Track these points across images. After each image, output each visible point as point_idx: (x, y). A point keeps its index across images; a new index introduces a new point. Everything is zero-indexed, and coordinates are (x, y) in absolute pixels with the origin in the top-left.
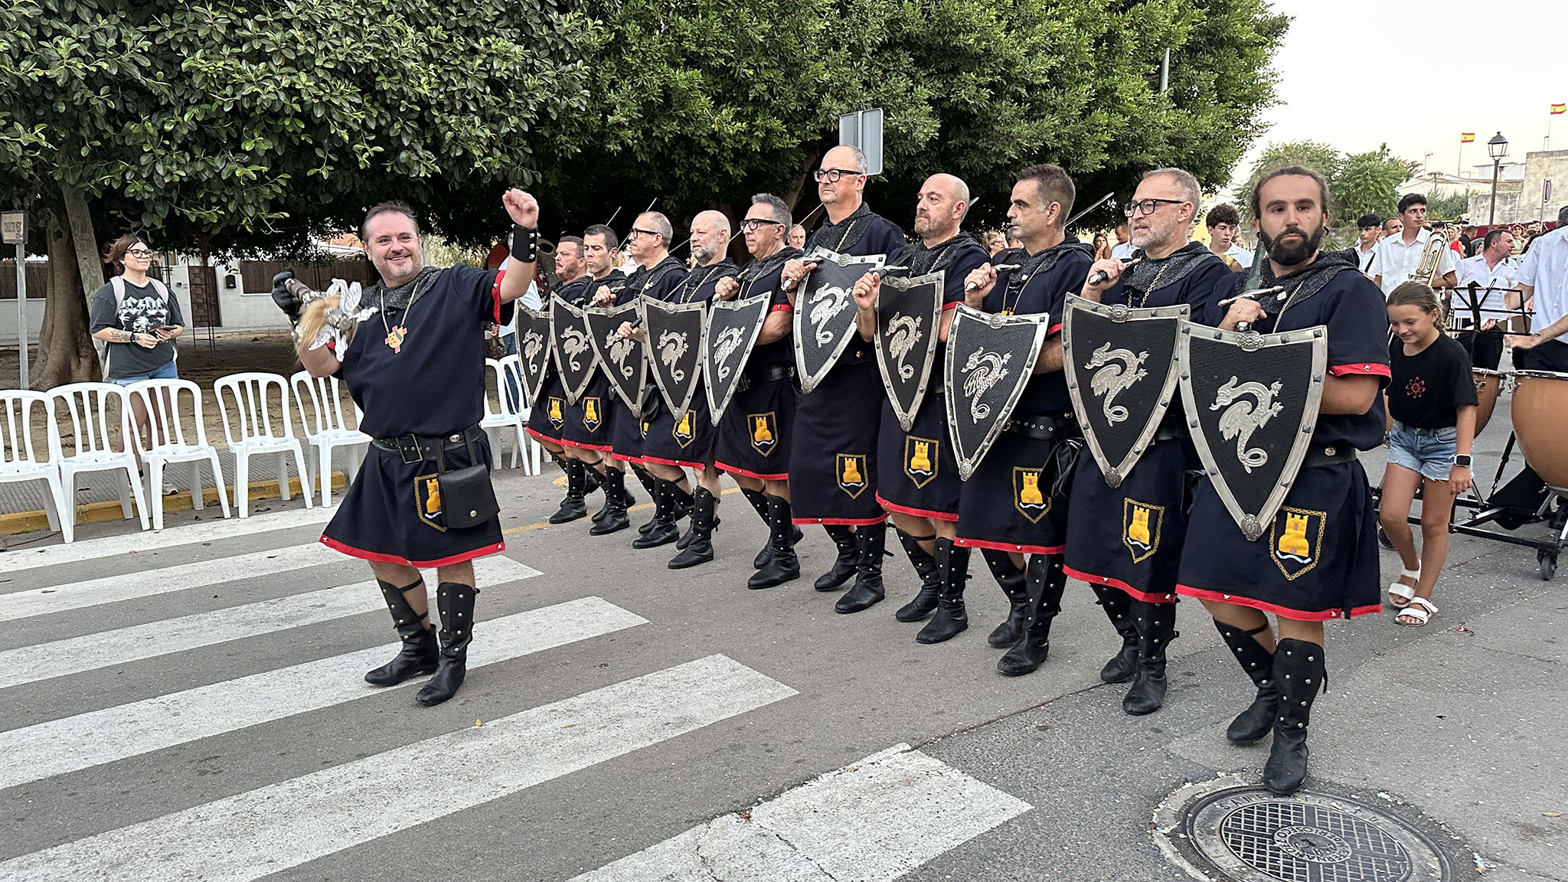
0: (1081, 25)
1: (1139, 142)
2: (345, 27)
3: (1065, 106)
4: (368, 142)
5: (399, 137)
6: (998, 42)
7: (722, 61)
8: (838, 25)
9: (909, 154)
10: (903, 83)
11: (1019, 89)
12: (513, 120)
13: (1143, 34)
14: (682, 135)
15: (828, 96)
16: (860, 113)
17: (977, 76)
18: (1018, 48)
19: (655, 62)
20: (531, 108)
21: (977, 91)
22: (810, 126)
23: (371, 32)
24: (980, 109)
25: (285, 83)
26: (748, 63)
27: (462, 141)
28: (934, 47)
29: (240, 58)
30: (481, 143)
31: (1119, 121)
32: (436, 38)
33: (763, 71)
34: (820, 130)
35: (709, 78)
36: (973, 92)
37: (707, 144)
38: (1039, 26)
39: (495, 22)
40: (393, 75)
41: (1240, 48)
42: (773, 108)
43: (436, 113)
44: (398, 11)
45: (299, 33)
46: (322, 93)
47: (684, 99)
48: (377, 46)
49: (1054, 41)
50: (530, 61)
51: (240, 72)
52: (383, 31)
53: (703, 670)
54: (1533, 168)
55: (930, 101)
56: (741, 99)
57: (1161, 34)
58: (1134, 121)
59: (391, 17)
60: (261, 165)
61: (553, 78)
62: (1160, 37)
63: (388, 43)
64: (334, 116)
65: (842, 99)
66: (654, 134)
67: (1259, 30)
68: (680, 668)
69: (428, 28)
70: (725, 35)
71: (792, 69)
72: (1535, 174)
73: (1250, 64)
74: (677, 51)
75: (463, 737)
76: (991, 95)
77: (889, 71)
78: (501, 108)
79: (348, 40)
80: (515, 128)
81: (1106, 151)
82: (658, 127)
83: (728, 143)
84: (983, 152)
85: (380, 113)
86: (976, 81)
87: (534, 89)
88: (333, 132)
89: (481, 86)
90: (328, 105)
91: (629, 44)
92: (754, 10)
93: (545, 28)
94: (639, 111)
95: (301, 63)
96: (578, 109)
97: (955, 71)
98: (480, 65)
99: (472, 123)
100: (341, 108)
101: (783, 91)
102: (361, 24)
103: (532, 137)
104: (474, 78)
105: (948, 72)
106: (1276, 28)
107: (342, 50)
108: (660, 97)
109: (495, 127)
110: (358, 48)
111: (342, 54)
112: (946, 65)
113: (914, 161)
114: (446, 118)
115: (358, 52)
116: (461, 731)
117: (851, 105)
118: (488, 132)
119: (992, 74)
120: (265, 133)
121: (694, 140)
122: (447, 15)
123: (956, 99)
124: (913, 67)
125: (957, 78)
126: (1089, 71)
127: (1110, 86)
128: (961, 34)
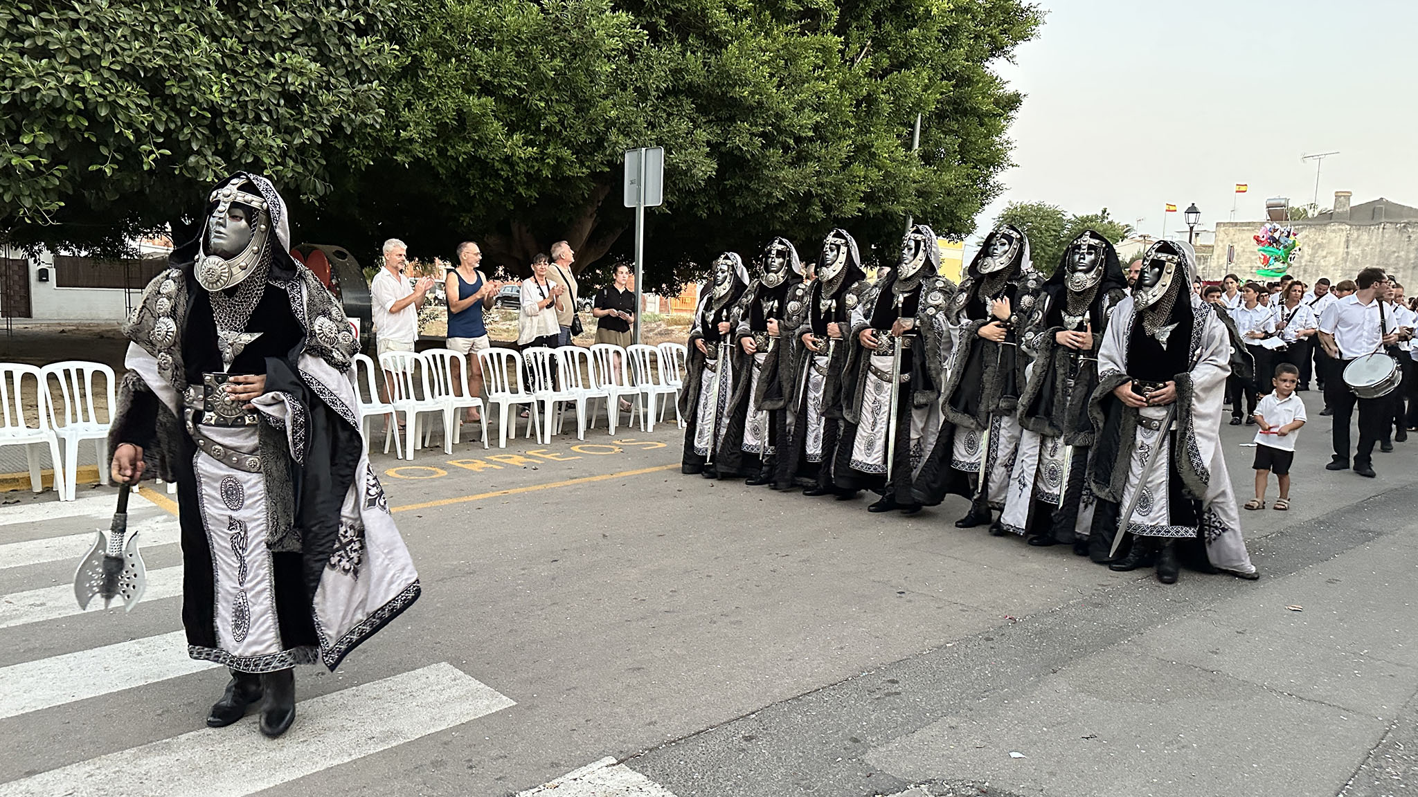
0: (844, 87)
1: (892, 194)
2: (134, 32)
3: (828, 158)
4: (156, 144)
5: (189, 142)
6: (769, 96)
7: (515, 91)
8: (626, 69)
9: (689, 188)
10: (685, 125)
11: (788, 140)
12: (307, 133)
13: (897, 99)
14: (475, 156)
15: (615, 130)
16: (644, 149)
17: (751, 126)
18: (787, 103)
19: (450, 87)
20: (325, 122)
21: (751, 139)
22: (598, 157)
23: (161, 39)
24: (753, 155)
25: (68, 80)
26: (541, 96)
27: (253, 149)
28: (714, 97)
29: (22, 53)
30: (274, 152)
31: (875, 174)
32: (231, 49)
33: (554, 104)
34: (608, 161)
35: (503, 107)
36: (747, 140)
37: (500, 167)
38: (806, 85)
39: (292, 39)
40: (184, 81)
41: (981, 117)
42: (564, 139)
43: (228, 121)
44: (191, 21)
45: (85, 33)
46: (107, 92)
47: (478, 123)
48: (168, 52)
49: (819, 99)
50: (326, 78)
51: (21, 66)
52: (175, 41)
53: (424, 680)
54: (1221, 235)
55: (709, 143)
56: (534, 128)
57: (913, 100)
58: (887, 175)
59: (183, 25)
60: (40, 157)
61: (350, 95)
62: (912, 103)
63: (180, 51)
64: (119, 116)
65: (627, 135)
66: (449, 154)
67: (997, 103)
68: (399, 678)
69: (223, 39)
70: (518, 67)
71: (583, 105)
72: (1222, 241)
73: (989, 131)
74: (472, 79)
75: (150, 751)
76: (762, 143)
77: (672, 114)
78: (295, 120)
79: (137, 45)
80: (308, 139)
81: (862, 200)
82: (453, 147)
83: (521, 168)
84: (755, 193)
85: (169, 117)
86: (749, 130)
87: (328, 105)
88: (117, 131)
89: (275, 99)
90: (113, 106)
91: (425, 69)
92: (547, 48)
93: (342, 49)
94: (433, 131)
95: (87, 62)
96: (372, 126)
97: (732, 119)
98: (273, 79)
99: (263, 132)
100: (127, 108)
101: (574, 124)
102: (152, 30)
103: (326, 148)
104: (268, 90)
105: (725, 120)
106: (1013, 102)
107: (130, 53)
108: (454, 119)
109: (288, 138)
110: (147, 53)
111: (130, 57)
112: (724, 114)
113: (695, 197)
114: (239, 127)
115: (147, 57)
116: (149, 745)
117: (637, 141)
118: (279, 141)
119: (764, 125)
120: (48, 128)
121: (489, 163)
122: (244, 29)
123: (731, 145)
124: (695, 113)
125: (733, 126)
126: (850, 128)
127: (868, 142)
128: (737, 87)
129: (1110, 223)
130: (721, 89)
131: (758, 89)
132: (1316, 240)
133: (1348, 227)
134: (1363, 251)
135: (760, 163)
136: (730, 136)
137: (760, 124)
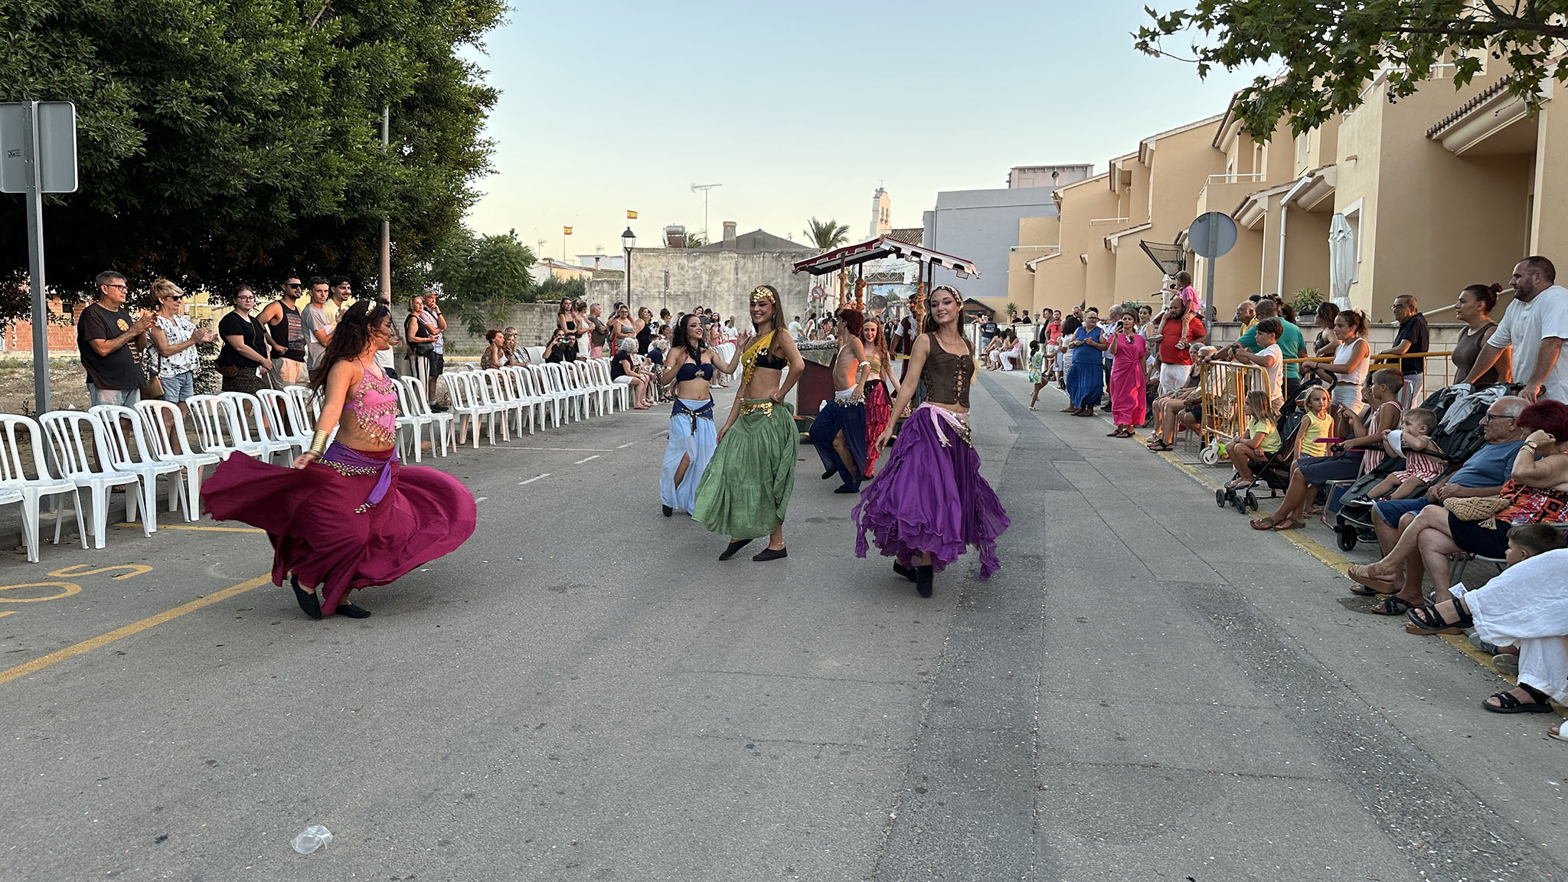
3: (296, 142)
6: (217, 49)
10: (88, 76)
11: (246, 113)
13: (372, 77)
16: (33, 103)
17: (191, 87)
18: (243, 62)
21: (194, 105)
28: (129, 39)
31: (351, 170)
36: (188, 106)
38: (264, 42)
41: (457, 111)
55: (130, 105)
57: (389, 81)
67: (472, 96)
73: (468, 128)
76: (211, 112)
84: (195, 180)
86: (189, 93)
105: (146, 75)
112: (143, 65)
119: (211, 88)
123: (163, 111)
124: (96, 59)
125: (163, 84)
126: (316, 107)
127: (341, 127)
128: (170, 30)
129: (519, 244)
130: (142, 30)
131: (200, 36)
132: (711, 267)
133: (736, 255)
134: (749, 277)
135: (204, 141)
136: (158, 98)
137: (205, 86)
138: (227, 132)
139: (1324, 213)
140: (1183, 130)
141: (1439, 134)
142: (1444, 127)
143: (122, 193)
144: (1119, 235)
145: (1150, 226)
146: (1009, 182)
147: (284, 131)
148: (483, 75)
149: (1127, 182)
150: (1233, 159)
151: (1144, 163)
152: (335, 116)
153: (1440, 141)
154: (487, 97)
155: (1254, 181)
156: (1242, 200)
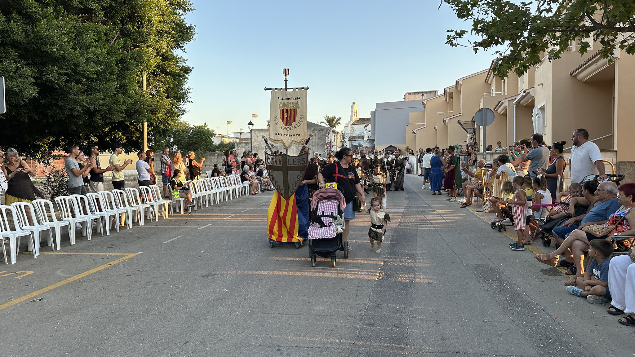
1: (137, 112)
3: (105, 91)
6: (69, 54)
11: (82, 79)
17: (58, 69)
21: (59, 76)
28: (31, 50)
31: (129, 101)
36: (56, 77)
41: (174, 76)
49: (98, 58)
58: (135, 101)
67: (181, 70)
73: (179, 83)
76: (67, 79)
97: (44, 64)
112: (38, 60)
119: (67, 69)
123: (46, 79)
124: (18, 58)
125: (46, 68)
126: (114, 76)
127: (124, 84)
128: (48, 46)
129: (208, 129)
130: (37, 46)
136: (44, 74)
137: (64, 68)
138: (75, 88)
139: (531, 106)
140: (473, 75)
141: (575, 74)
142: (577, 71)
143: (31, 113)
144: (449, 118)
145: (461, 114)
146: (405, 98)
147: (100, 86)
148: (185, 62)
149: (452, 97)
150: (494, 87)
151: (458, 89)
152: (122, 79)
153: (575, 76)
154: (187, 70)
155: (502, 95)
156: (497, 103)
